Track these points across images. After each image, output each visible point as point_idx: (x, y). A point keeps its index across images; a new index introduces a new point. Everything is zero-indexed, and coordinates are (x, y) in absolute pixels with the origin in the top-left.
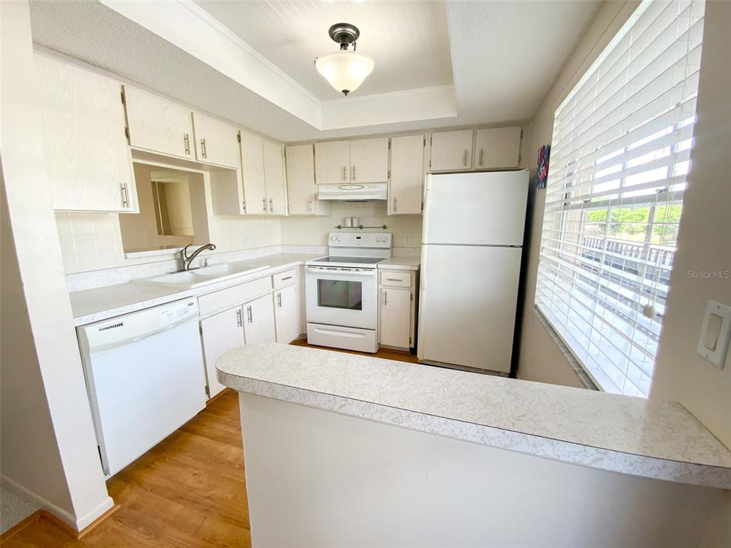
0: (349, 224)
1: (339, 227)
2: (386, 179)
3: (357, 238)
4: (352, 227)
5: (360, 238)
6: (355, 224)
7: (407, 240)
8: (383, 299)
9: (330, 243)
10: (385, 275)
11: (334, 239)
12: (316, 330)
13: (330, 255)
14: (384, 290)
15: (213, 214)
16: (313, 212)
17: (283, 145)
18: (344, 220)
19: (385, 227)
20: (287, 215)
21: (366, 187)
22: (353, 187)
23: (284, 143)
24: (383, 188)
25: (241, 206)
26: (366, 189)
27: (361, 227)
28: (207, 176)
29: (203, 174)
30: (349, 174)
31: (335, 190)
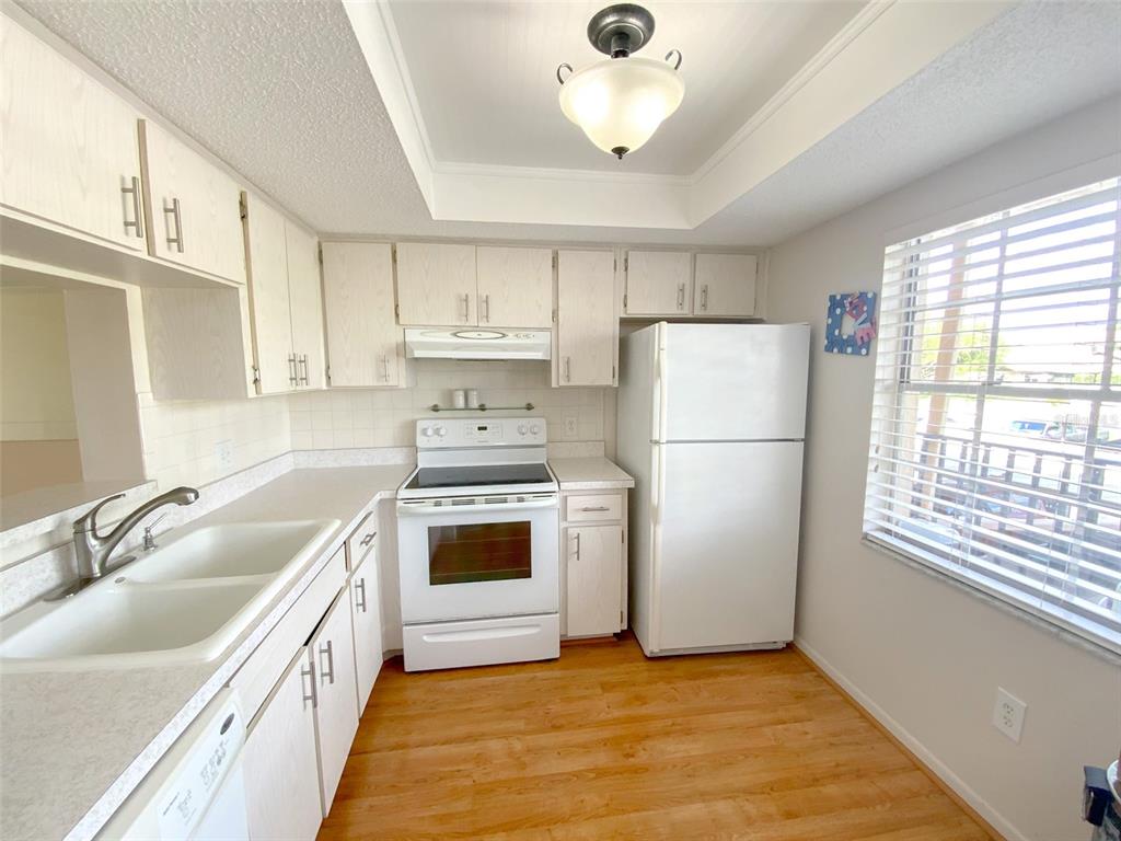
0: (460, 403)
1: (435, 409)
2: (549, 323)
3: (480, 429)
4: (467, 408)
5: (485, 428)
6: (475, 404)
7: (571, 429)
8: (570, 548)
9: (421, 441)
10: (573, 502)
11: (430, 432)
12: (425, 638)
13: (420, 466)
14: (573, 532)
15: (151, 395)
16: (392, 383)
17: (316, 239)
18: (450, 395)
19: (529, 407)
20: (325, 387)
21: (511, 335)
22: (484, 335)
23: (318, 233)
24: (544, 338)
25: (250, 377)
26: (511, 340)
27: (482, 408)
28: (134, 295)
29: (124, 291)
30: (476, 309)
31: (446, 338)
